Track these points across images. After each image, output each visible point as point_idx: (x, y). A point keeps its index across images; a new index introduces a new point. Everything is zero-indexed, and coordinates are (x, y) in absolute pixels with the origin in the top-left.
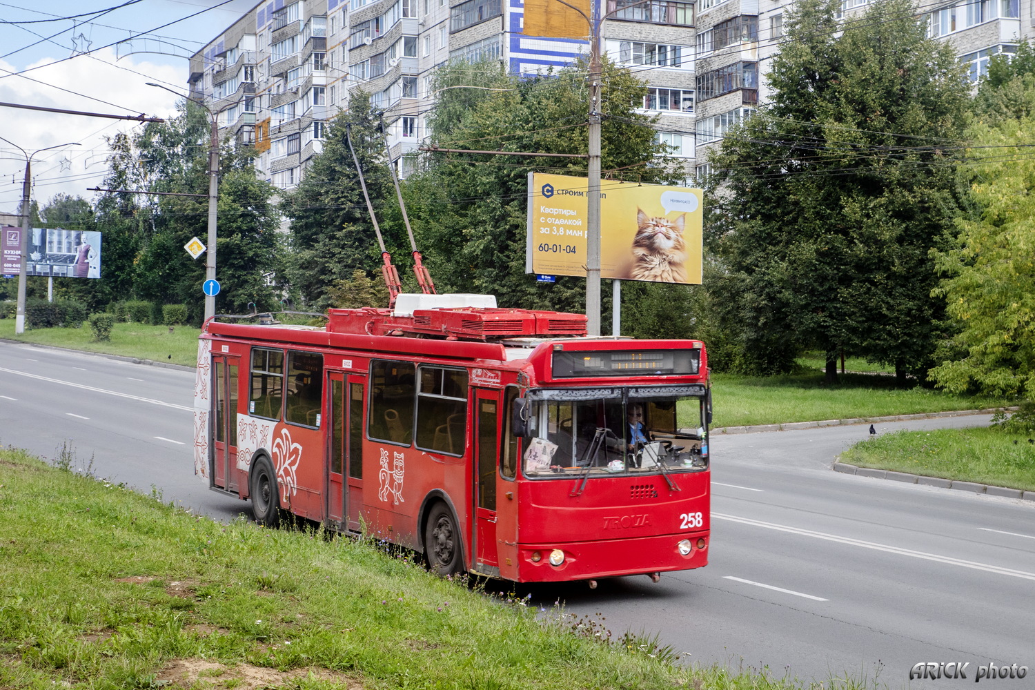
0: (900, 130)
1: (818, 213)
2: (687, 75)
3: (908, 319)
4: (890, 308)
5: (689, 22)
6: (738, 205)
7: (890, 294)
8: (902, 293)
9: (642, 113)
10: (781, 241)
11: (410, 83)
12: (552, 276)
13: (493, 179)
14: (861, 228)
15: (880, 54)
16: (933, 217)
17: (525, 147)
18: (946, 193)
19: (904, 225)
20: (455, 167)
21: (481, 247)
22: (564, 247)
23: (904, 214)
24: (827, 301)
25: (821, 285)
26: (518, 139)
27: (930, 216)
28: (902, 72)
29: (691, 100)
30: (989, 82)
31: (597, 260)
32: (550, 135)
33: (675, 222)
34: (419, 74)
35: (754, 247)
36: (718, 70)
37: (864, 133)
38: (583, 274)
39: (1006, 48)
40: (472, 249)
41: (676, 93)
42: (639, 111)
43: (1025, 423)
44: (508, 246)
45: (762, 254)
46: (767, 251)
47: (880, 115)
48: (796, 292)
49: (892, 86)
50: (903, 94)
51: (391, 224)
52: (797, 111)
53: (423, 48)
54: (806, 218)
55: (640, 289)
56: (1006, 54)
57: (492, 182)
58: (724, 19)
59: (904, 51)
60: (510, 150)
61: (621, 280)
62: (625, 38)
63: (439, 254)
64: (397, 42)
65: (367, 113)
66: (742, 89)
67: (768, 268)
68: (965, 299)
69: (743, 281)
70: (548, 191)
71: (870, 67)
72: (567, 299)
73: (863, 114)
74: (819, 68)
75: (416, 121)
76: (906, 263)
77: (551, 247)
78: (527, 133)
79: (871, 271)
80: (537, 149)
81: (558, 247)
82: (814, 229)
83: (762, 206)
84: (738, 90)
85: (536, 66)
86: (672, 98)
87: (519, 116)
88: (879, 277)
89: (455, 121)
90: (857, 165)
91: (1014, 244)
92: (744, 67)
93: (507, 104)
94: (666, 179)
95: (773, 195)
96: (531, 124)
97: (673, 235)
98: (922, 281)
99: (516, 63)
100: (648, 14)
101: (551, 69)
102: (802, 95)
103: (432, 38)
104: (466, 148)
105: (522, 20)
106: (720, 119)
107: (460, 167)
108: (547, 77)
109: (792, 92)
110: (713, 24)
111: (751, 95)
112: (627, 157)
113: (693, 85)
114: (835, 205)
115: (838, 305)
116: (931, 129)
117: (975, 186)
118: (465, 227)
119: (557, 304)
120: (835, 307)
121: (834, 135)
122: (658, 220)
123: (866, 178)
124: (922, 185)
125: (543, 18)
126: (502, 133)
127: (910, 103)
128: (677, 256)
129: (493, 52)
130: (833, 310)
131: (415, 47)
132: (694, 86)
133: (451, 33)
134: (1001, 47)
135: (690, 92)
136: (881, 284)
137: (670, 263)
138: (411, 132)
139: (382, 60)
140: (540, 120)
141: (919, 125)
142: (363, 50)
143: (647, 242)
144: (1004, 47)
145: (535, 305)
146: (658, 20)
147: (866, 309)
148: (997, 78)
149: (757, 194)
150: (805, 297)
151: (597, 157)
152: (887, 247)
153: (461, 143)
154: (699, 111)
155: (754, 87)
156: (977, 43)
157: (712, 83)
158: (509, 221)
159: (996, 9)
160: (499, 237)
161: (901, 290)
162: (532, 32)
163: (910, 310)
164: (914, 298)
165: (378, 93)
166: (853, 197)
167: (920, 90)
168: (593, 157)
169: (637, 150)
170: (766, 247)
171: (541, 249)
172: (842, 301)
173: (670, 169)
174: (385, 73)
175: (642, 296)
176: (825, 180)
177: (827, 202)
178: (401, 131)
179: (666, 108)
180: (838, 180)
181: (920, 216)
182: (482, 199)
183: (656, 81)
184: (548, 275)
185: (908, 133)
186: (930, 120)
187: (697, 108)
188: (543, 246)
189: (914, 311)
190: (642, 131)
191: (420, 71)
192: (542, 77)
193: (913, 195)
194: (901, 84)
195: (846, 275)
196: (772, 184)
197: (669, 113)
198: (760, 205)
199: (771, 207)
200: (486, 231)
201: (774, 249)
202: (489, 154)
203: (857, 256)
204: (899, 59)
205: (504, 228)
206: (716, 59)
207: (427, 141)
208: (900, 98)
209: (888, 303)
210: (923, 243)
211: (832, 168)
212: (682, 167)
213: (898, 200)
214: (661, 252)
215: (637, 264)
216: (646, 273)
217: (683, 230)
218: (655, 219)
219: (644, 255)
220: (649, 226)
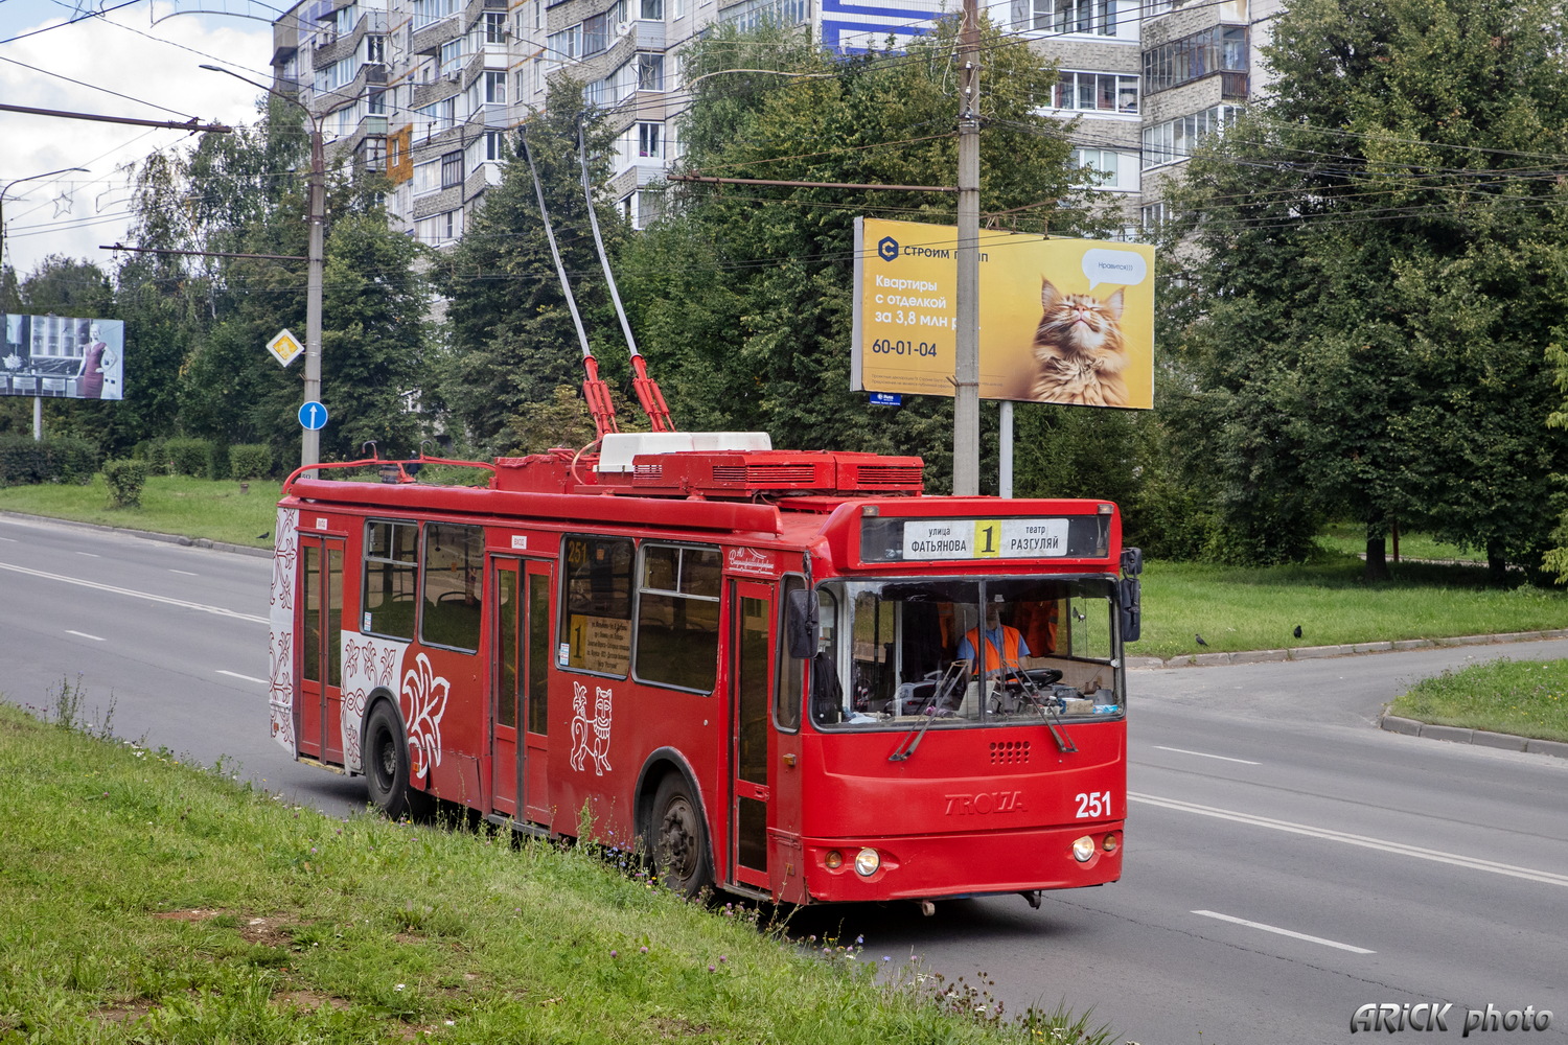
0: (1495, 142)
1: (1353, 286)
2: (1126, 50)
3: (1509, 468)
4: (1478, 449)
6: (1216, 272)
7: (1478, 426)
8: (1498, 424)
9: (1049, 114)
10: (1289, 335)
11: (652, 65)
12: (896, 396)
13: (792, 230)
14: (1427, 312)
15: (1459, 11)
16: (1551, 292)
17: (845, 176)
19: (1501, 307)
20: (729, 208)
21: (772, 345)
22: (915, 345)
23: (1500, 287)
24: (1369, 437)
25: (1358, 409)
26: (834, 160)
27: (1546, 291)
28: (1498, 42)
29: (1132, 91)
31: (974, 368)
32: (890, 156)
33: (1106, 302)
34: (666, 50)
35: (1242, 345)
36: (1179, 41)
37: (1432, 148)
38: (950, 392)
40: (757, 349)
41: (1107, 81)
42: (1044, 111)
44: (817, 343)
45: (1256, 357)
46: (1265, 351)
47: (1461, 117)
48: (1315, 422)
49: (1481, 67)
50: (1501, 80)
52: (1316, 110)
53: (673, 4)
54: (1332, 296)
55: (1046, 418)
57: (791, 235)
59: (1503, 5)
60: (820, 179)
61: (1014, 402)
63: (701, 358)
65: (579, 116)
66: (1222, 73)
67: (1266, 381)
69: (1223, 403)
70: (888, 249)
71: (1442, 33)
72: (920, 434)
73: (1431, 115)
74: (1354, 36)
75: (661, 130)
76: (1505, 372)
77: (893, 345)
78: (850, 151)
79: (1445, 387)
80: (868, 178)
81: (906, 346)
82: (1346, 313)
83: (1258, 274)
84: (1214, 74)
85: (867, 35)
86: (1099, 88)
87: (838, 122)
88: (1457, 395)
89: (727, 131)
90: (1420, 201)
92: (1225, 35)
93: (817, 100)
94: (1090, 227)
95: (1276, 255)
96: (857, 135)
97: (1102, 324)
98: (1534, 403)
99: (831, 28)
101: (891, 40)
102: (1324, 84)
104: (747, 176)
106: (1183, 125)
107: (737, 210)
108: (885, 54)
109: (1308, 77)
111: (1236, 85)
112: (1023, 191)
113: (1136, 66)
114: (1383, 272)
115: (1388, 445)
116: (1549, 141)
118: (745, 312)
119: (903, 443)
120: (1383, 449)
121: (1381, 150)
122: (1078, 299)
123: (1436, 225)
124: (1533, 238)
126: (805, 151)
127: (1512, 95)
128: (1110, 361)
129: (794, 10)
130: (1379, 453)
131: (659, 3)
132: (1139, 68)
135: (1133, 79)
136: (1462, 407)
137: (1099, 373)
138: (653, 148)
139: (604, 25)
140: (873, 128)
141: (1528, 133)
142: (571, 7)
143: (1059, 337)
145: (865, 445)
147: (1436, 451)
149: (1248, 254)
150: (1331, 431)
151: (973, 190)
152: (1473, 345)
153: (739, 167)
154: (1148, 111)
155: (1241, 69)
157: (1170, 63)
158: (821, 302)
160: (803, 328)
161: (1497, 419)
163: (1513, 453)
164: (1519, 433)
165: (596, 82)
166: (1413, 259)
167: (1531, 73)
168: (966, 191)
169: (1041, 179)
170: (1263, 345)
171: (877, 348)
172: (1395, 438)
173: (1097, 210)
174: (608, 48)
175: (1050, 430)
176: (1366, 229)
177: (1370, 267)
178: (636, 146)
179: (1090, 106)
180: (1387, 228)
181: (1529, 291)
182: (773, 264)
183: (1074, 60)
184: (888, 394)
185: (1510, 147)
186: (1548, 124)
187: (1143, 105)
188: (880, 343)
189: (1520, 456)
190: (1049, 145)
191: (669, 44)
192: (877, 55)
193: (1517, 254)
194: (1497, 63)
195: (1402, 393)
196: (1273, 236)
197: (1096, 115)
198: (1253, 272)
199: (1272, 276)
200: (781, 318)
201: (1276, 348)
202: (785, 186)
203: (1419, 360)
204: (1494, 20)
205: (812, 314)
206: (1177, 21)
207: (680, 164)
208: (1494, 87)
209: (1473, 441)
210: (1534, 337)
211: (1377, 208)
212: (1119, 208)
213: (1492, 263)
214: (1082, 353)
215: (1042, 375)
216: (1058, 390)
217: (1120, 316)
218: (1072, 297)
219: (1053, 358)
220: (1062, 309)
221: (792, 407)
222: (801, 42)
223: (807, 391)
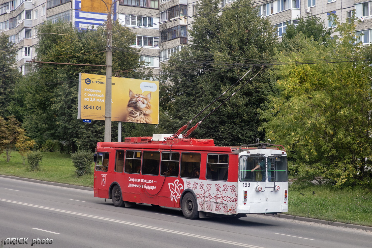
0: (247, 56)
1: (211, 93)
2: (156, 31)
3: (250, 140)
4: (242, 135)
5: (157, 7)
6: (176, 88)
7: (242, 129)
8: (247, 128)
9: (134, 47)
10: (195, 105)
11: (28, 32)
12: (90, 120)
13: (65, 76)
14: (229, 99)
15: (238, 23)
16: (260, 95)
17: (80, 61)
18: (267, 84)
19: (248, 99)
20: (48, 69)
21: (59, 107)
22: (95, 107)
23: (248, 94)
24: (214, 132)
25: (212, 124)
26: (77, 57)
27: (259, 95)
28: (247, 31)
29: (157, 42)
30: (287, 36)
31: (110, 113)
32: (92, 56)
33: (146, 96)
34: (32, 27)
35: (183, 108)
36: (169, 29)
37: (231, 58)
38: (104, 119)
39: (294, 22)
40: (55, 107)
41: (151, 39)
42: (132, 46)
43: (298, 186)
44: (72, 106)
45: (186, 111)
46: (188, 110)
47: (238, 50)
48: (201, 128)
49: (243, 37)
50: (248, 41)
51: (18, 95)
52: (202, 47)
53: (34, 15)
54: (206, 95)
55: (132, 126)
56: (294, 24)
57: (65, 77)
58: (172, 6)
59: (249, 21)
60: (73, 63)
61: (122, 122)
62: (128, 13)
63: (40, 109)
64: (22, 12)
65: (7, 44)
66: (180, 38)
67: (188, 117)
68: (273, 131)
69: (178, 123)
70: (88, 81)
71: (234, 28)
72: (99, 131)
73: (231, 49)
74: (212, 29)
75: (31, 49)
76: (249, 115)
77: (89, 107)
78: (81, 55)
79: (234, 119)
80: (86, 62)
81: (93, 107)
82: (209, 100)
83: (187, 89)
84: (178, 38)
85: (86, 25)
86: (149, 41)
87: (77, 47)
88: (238, 121)
89: (48, 49)
90: (228, 71)
91: (293, 107)
92: (181, 28)
93: (72, 42)
94: (144, 77)
95: (191, 84)
96: (83, 51)
97: (145, 102)
98: (256, 123)
99: (77, 23)
100: (138, 3)
101: (93, 27)
102: (204, 40)
103: (39, 11)
104: (53, 61)
105: (80, 4)
106: (170, 50)
107: (50, 70)
108: (92, 30)
109: (200, 39)
110: (167, 8)
111: (184, 40)
112: (127, 67)
113: (158, 35)
114: (219, 89)
115: (219, 134)
116: (260, 56)
117: (278, 81)
118: (52, 97)
119: (94, 133)
120: (218, 135)
121: (218, 58)
122: (139, 95)
123: (232, 77)
124: (256, 81)
125: (90, 4)
126: (69, 54)
127: (251, 44)
128: (147, 111)
129: (67, 18)
130: (217, 136)
131: (31, 15)
132: (159, 36)
133: (47, 9)
134: (292, 21)
135: (157, 38)
136: (238, 124)
137: (145, 115)
138: (29, 53)
139: (15, 20)
140: (87, 49)
141: (255, 54)
142: (6, 15)
143: (134, 105)
144: (294, 21)
145: (84, 133)
146: (142, 6)
147: (232, 135)
148: (290, 34)
149: (184, 84)
150: (205, 130)
151: (110, 66)
152: (241, 108)
153: (51, 59)
154: (161, 46)
155: (185, 37)
156: (282, 19)
157: (167, 34)
158: (72, 96)
159: (290, 4)
160: (68, 102)
161: (247, 127)
162: (85, 9)
163: (251, 136)
164: (252, 131)
165: (13, 35)
166: (226, 86)
167: (255, 39)
168: (108, 66)
169: (132, 64)
170: (188, 108)
171: (85, 107)
172: (221, 132)
173: (146, 72)
174: (16, 26)
175: (133, 129)
176: (214, 78)
177: (215, 88)
178: (24, 53)
179: (147, 45)
180: (220, 78)
181: (255, 94)
182: (60, 85)
183: (142, 33)
184: (88, 120)
185: (250, 58)
186: (260, 52)
187: (160, 45)
188: (86, 106)
189: (252, 137)
190: (134, 55)
191: (33, 26)
192: (89, 30)
193: (252, 85)
194: (247, 36)
195: (223, 120)
196: (191, 79)
197: (148, 47)
198: (185, 89)
199: (190, 90)
200: (62, 99)
201: (192, 109)
202: (63, 64)
203: (227, 112)
204: (246, 25)
205: (70, 98)
206: (169, 24)
207: (36, 58)
208: (246, 42)
209: (241, 133)
210: (256, 106)
211: (217, 72)
212: (152, 72)
213: (246, 87)
214: (140, 109)
215: (129, 115)
216: (133, 119)
217: (150, 100)
218: (137, 95)
219: (132, 111)
220: (135, 98)
221: (65, 123)
222: (69, 26)
223: (69, 119)
